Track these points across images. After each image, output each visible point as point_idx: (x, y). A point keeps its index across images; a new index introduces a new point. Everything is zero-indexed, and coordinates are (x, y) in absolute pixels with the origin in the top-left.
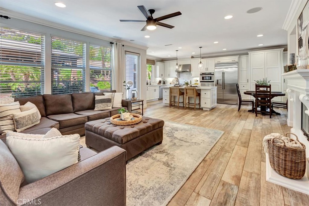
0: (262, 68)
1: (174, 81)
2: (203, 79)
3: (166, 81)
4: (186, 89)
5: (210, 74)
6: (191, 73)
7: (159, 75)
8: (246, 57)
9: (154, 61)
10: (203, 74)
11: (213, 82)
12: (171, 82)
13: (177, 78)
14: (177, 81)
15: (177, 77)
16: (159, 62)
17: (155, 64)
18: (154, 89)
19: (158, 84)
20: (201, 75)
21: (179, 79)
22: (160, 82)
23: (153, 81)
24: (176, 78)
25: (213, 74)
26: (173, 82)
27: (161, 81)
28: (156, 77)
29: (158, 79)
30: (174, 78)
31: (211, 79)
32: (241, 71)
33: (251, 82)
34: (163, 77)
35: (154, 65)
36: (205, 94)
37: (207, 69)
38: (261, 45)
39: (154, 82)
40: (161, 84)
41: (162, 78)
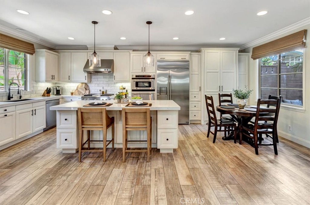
0: (218, 72)
1: (78, 89)
2: (137, 86)
3: (62, 89)
4: (126, 113)
5: (149, 77)
6: (114, 74)
7: (47, 77)
8: (197, 56)
9: (33, 45)
10: (138, 77)
11: (154, 90)
12: (74, 91)
13: (86, 84)
14: (86, 89)
15: (86, 81)
16: (45, 50)
17: (34, 52)
18: (32, 109)
19: (44, 95)
20: (133, 79)
21: (89, 85)
22: (48, 91)
23: (28, 90)
24: (83, 83)
25: (154, 79)
26: (78, 91)
27: (52, 89)
28: (36, 80)
29: (43, 86)
30: (80, 84)
31: (150, 86)
32: (192, 74)
33: (205, 91)
34: (55, 81)
35: (32, 54)
36: (167, 119)
37: (144, 69)
38: (222, 39)
39: (32, 92)
40: (52, 96)
41: (54, 83)
